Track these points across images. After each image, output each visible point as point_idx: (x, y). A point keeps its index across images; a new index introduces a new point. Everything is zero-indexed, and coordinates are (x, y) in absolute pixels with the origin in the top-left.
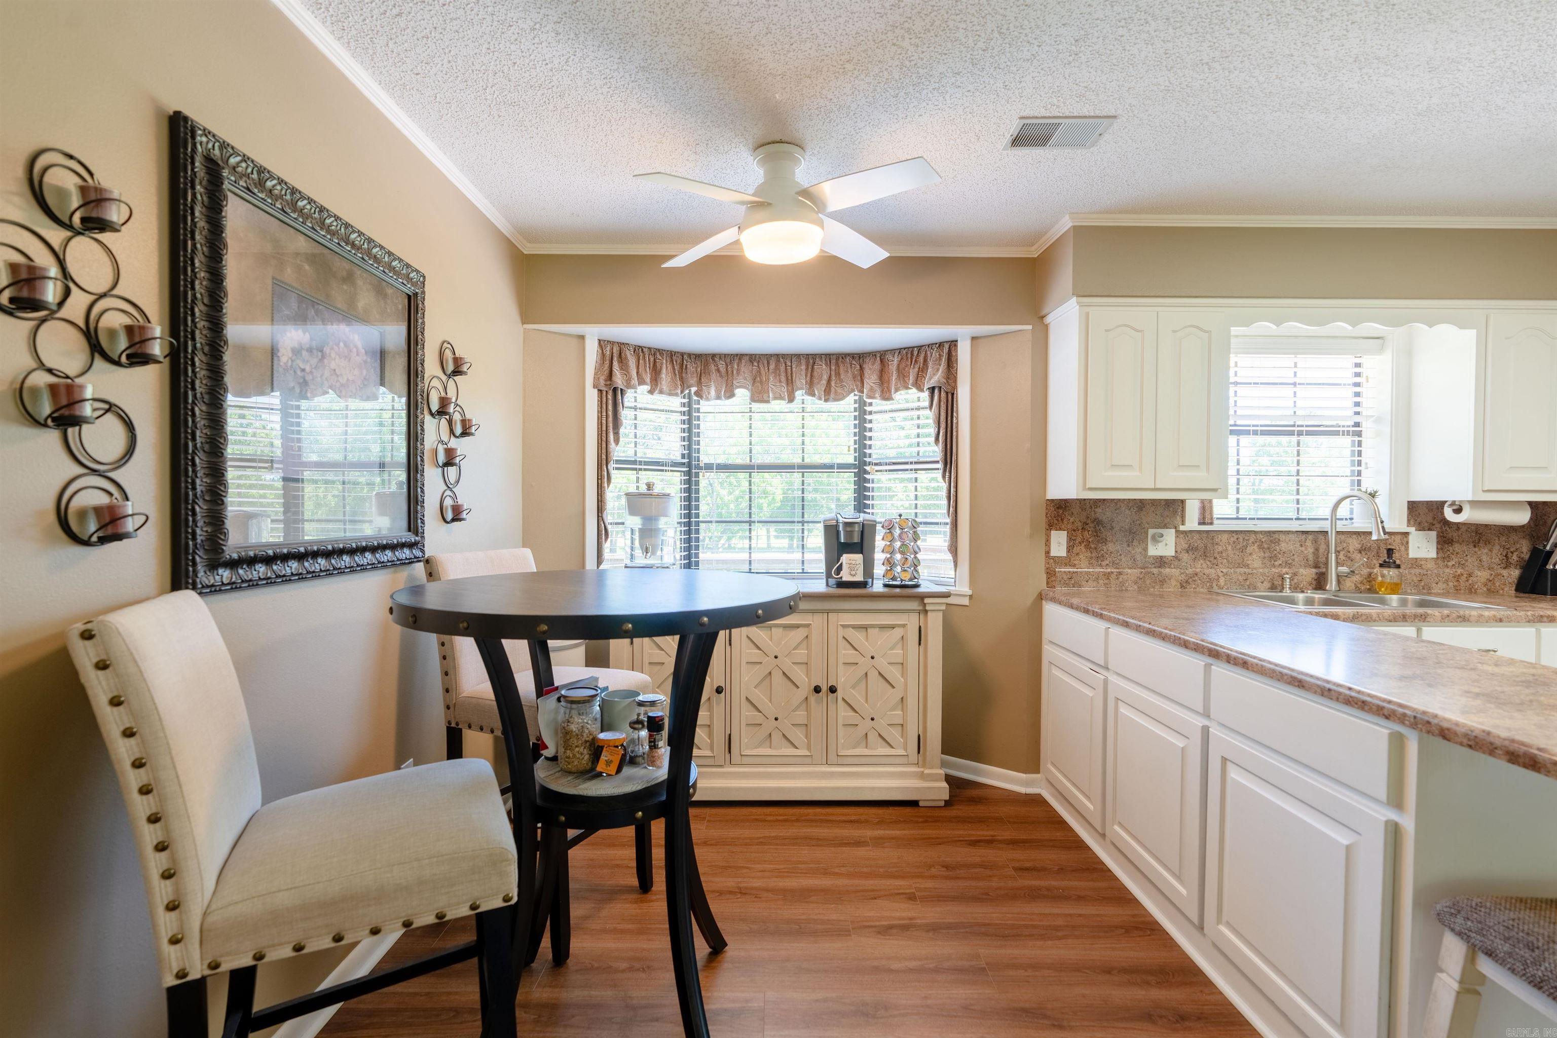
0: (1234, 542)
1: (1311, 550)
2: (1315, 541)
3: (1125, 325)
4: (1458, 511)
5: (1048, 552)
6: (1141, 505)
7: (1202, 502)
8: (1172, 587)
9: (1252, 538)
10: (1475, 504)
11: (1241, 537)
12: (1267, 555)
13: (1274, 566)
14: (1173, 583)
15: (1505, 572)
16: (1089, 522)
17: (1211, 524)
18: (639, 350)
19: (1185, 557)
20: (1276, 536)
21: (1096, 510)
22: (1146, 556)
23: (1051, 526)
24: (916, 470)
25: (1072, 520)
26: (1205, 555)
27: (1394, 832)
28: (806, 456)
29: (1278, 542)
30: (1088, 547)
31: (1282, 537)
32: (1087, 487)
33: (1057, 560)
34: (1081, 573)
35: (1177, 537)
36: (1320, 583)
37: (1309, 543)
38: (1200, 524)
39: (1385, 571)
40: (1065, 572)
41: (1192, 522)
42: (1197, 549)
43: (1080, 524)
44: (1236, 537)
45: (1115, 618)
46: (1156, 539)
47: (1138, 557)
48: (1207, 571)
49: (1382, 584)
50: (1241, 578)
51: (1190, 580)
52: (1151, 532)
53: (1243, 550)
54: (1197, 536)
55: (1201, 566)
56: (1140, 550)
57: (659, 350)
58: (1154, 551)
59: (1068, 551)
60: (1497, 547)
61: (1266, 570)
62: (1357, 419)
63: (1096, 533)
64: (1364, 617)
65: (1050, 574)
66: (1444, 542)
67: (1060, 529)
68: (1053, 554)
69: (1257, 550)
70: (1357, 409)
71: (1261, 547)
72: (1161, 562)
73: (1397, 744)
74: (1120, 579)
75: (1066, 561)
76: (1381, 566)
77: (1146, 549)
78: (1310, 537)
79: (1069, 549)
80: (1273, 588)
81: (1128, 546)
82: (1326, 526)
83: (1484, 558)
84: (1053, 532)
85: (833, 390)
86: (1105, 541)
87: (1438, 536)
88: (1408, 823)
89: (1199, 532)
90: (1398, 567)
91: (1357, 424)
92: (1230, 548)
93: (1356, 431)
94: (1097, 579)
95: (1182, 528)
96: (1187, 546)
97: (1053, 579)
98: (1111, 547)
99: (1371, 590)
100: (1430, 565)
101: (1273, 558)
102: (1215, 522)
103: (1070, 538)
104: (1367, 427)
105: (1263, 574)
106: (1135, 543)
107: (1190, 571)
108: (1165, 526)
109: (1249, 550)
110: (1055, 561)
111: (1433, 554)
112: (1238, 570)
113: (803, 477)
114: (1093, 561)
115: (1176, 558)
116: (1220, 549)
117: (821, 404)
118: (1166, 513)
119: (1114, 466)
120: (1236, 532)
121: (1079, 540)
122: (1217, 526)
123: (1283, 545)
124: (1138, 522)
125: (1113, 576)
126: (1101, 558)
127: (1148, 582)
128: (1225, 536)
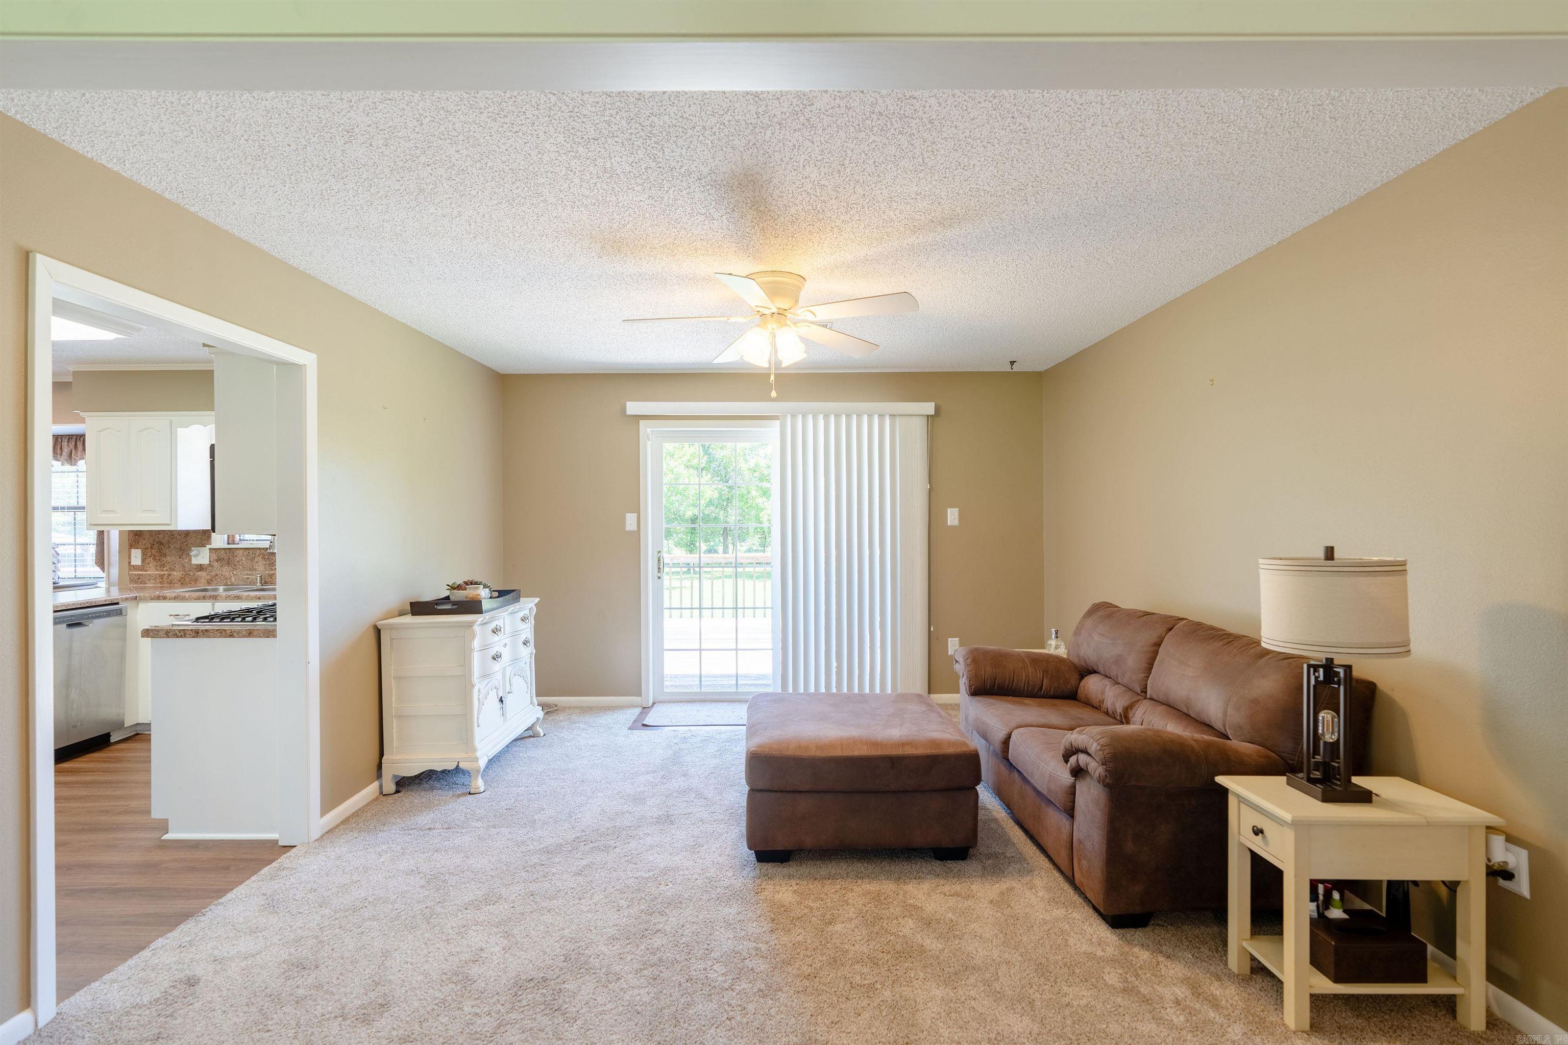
0: (247, 555)
5: (130, 563)
9: (258, 552)
11: (251, 551)
12: (267, 563)
14: (203, 581)
16: (155, 543)
17: (234, 544)
19: (216, 564)
21: (159, 536)
22: (191, 564)
23: (131, 546)
25: (144, 542)
26: (228, 564)
30: (154, 559)
33: (135, 568)
34: (145, 575)
35: (210, 552)
38: (228, 544)
40: (135, 574)
41: (218, 544)
42: (223, 559)
43: (149, 545)
44: (248, 552)
46: (197, 554)
47: (186, 565)
48: (224, 573)
50: (243, 577)
51: (213, 579)
52: (193, 549)
53: (252, 560)
54: (223, 552)
55: (226, 571)
56: (187, 561)
58: (195, 561)
63: (160, 551)
64: (181, 597)
67: (137, 548)
68: (132, 563)
69: (261, 560)
71: (263, 558)
72: (200, 568)
74: (170, 579)
75: (142, 568)
77: (190, 560)
79: (143, 560)
81: (180, 558)
84: (133, 550)
85: (73, 459)
86: (165, 555)
89: (224, 549)
92: (244, 559)
94: (155, 579)
95: (214, 547)
96: (217, 558)
98: (169, 558)
102: (237, 542)
103: (144, 554)
106: (184, 556)
107: (214, 573)
109: (256, 559)
113: (75, 515)
114: (158, 568)
115: (210, 565)
116: (238, 559)
117: (68, 467)
118: (203, 538)
120: (248, 549)
121: (149, 555)
122: (239, 545)
124: (186, 543)
125: (165, 577)
126: (163, 566)
127: (187, 580)
128: (241, 552)
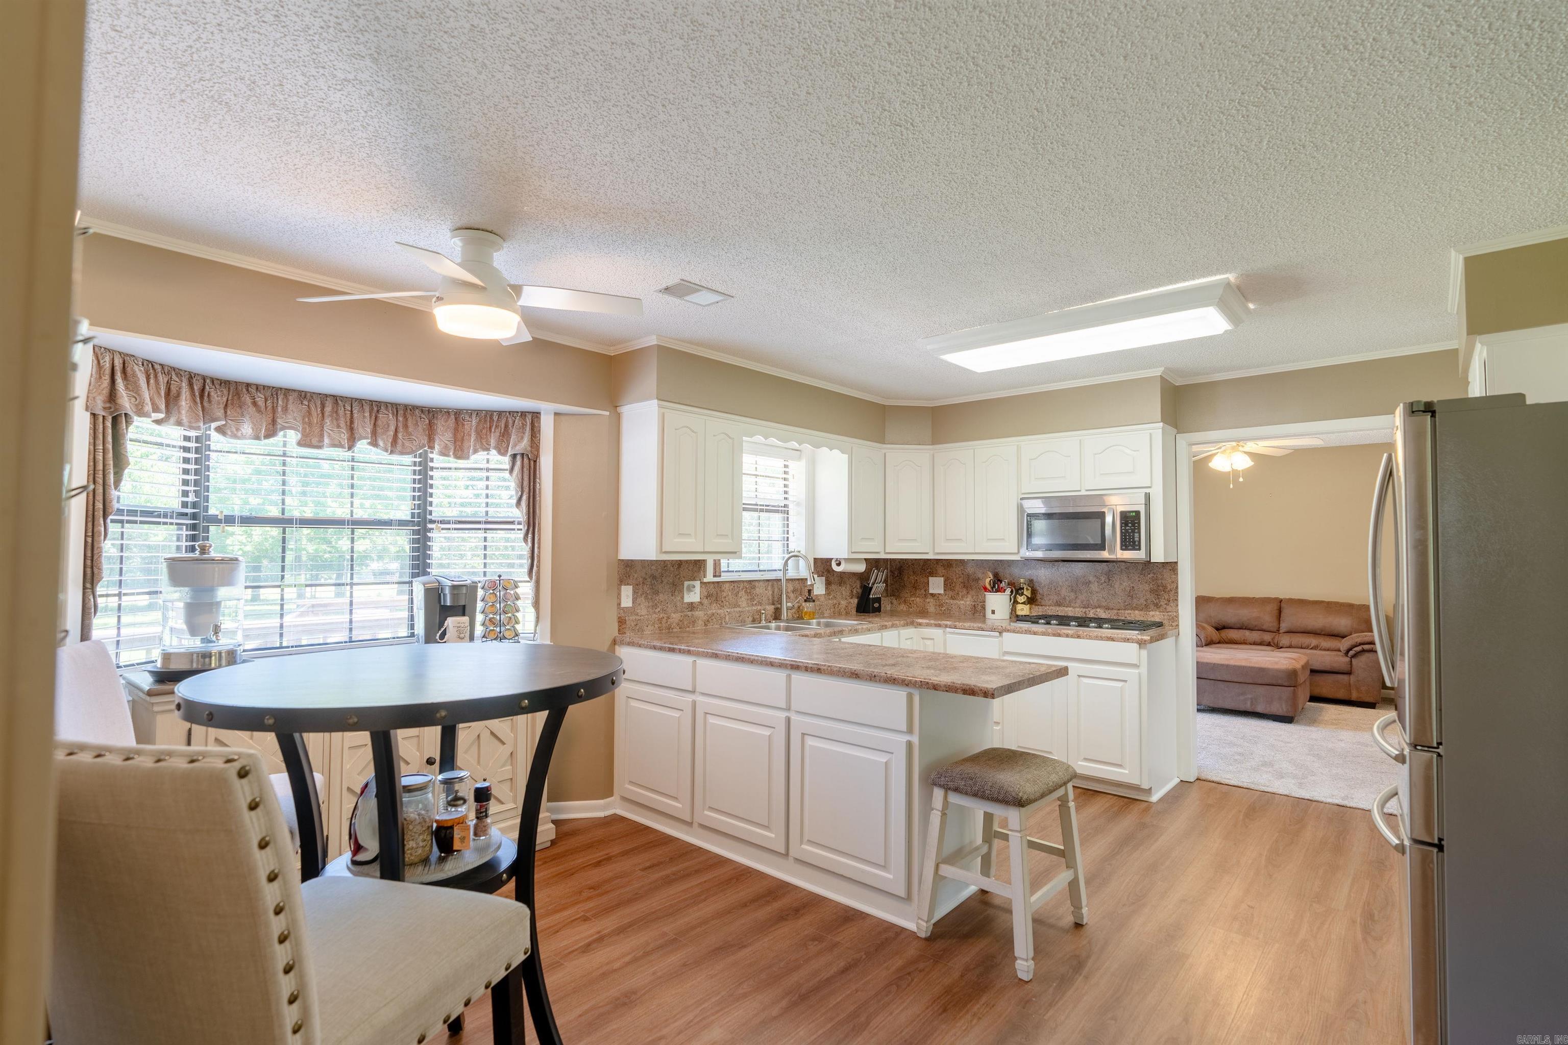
0: (732, 589)
1: (771, 593)
2: (773, 586)
3: (687, 427)
4: (839, 564)
5: (619, 604)
6: (680, 563)
7: (715, 560)
8: (700, 626)
9: (742, 586)
10: (848, 560)
11: (736, 585)
12: (749, 597)
13: (753, 605)
14: (700, 622)
15: (852, 601)
16: (647, 577)
17: (720, 576)
18: (152, 367)
19: (706, 601)
20: (753, 583)
21: (652, 568)
22: (683, 603)
23: (622, 581)
24: (486, 529)
25: (636, 576)
26: (717, 600)
27: (909, 745)
28: (355, 511)
29: (754, 588)
30: (646, 598)
31: (757, 584)
32: (663, 551)
33: (625, 610)
34: (643, 619)
35: (701, 587)
36: (777, 616)
37: (769, 588)
38: (715, 576)
39: (808, 604)
40: (632, 620)
41: (709, 578)
42: (712, 595)
43: (641, 581)
44: (733, 585)
45: (704, 652)
46: (690, 589)
47: (679, 604)
48: (719, 611)
49: (806, 613)
50: (737, 615)
51: (710, 619)
52: (686, 583)
53: (737, 595)
54: (712, 586)
55: (715, 608)
56: (679, 598)
57: (174, 369)
58: (687, 598)
59: (633, 603)
60: (848, 586)
61: (750, 608)
62: (786, 502)
63: (652, 586)
65: (621, 622)
66: (828, 583)
67: (628, 584)
68: (623, 605)
70: (786, 496)
71: (746, 592)
72: (692, 606)
73: (910, 698)
75: (632, 611)
76: (805, 601)
77: (683, 598)
78: (770, 583)
79: (634, 600)
80: (754, 621)
81: (672, 595)
82: (780, 575)
83: (844, 593)
84: (623, 587)
85: (400, 442)
86: (657, 593)
87: (826, 580)
88: (915, 739)
89: (713, 583)
90: (814, 601)
91: (785, 506)
92: (730, 593)
93: (784, 510)
94: (653, 625)
95: (705, 580)
96: (707, 593)
97: (623, 626)
98: (661, 597)
99: (800, 618)
100: (822, 599)
101: (752, 599)
102: (723, 574)
103: (634, 592)
104: (792, 509)
105: (749, 611)
106: (677, 593)
107: (710, 612)
108: (694, 579)
109: (740, 594)
110: (624, 611)
111: (824, 592)
112: (736, 609)
113: (352, 533)
114: (651, 609)
115: (701, 603)
116: (725, 594)
117: (385, 456)
118: (695, 570)
119: (681, 535)
120: (734, 582)
121: (640, 592)
122: (725, 577)
123: (757, 589)
124: (678, 578)
125: (664, 620)
126: (655, 606)
127: (685, 623)
128: (727, 585)
